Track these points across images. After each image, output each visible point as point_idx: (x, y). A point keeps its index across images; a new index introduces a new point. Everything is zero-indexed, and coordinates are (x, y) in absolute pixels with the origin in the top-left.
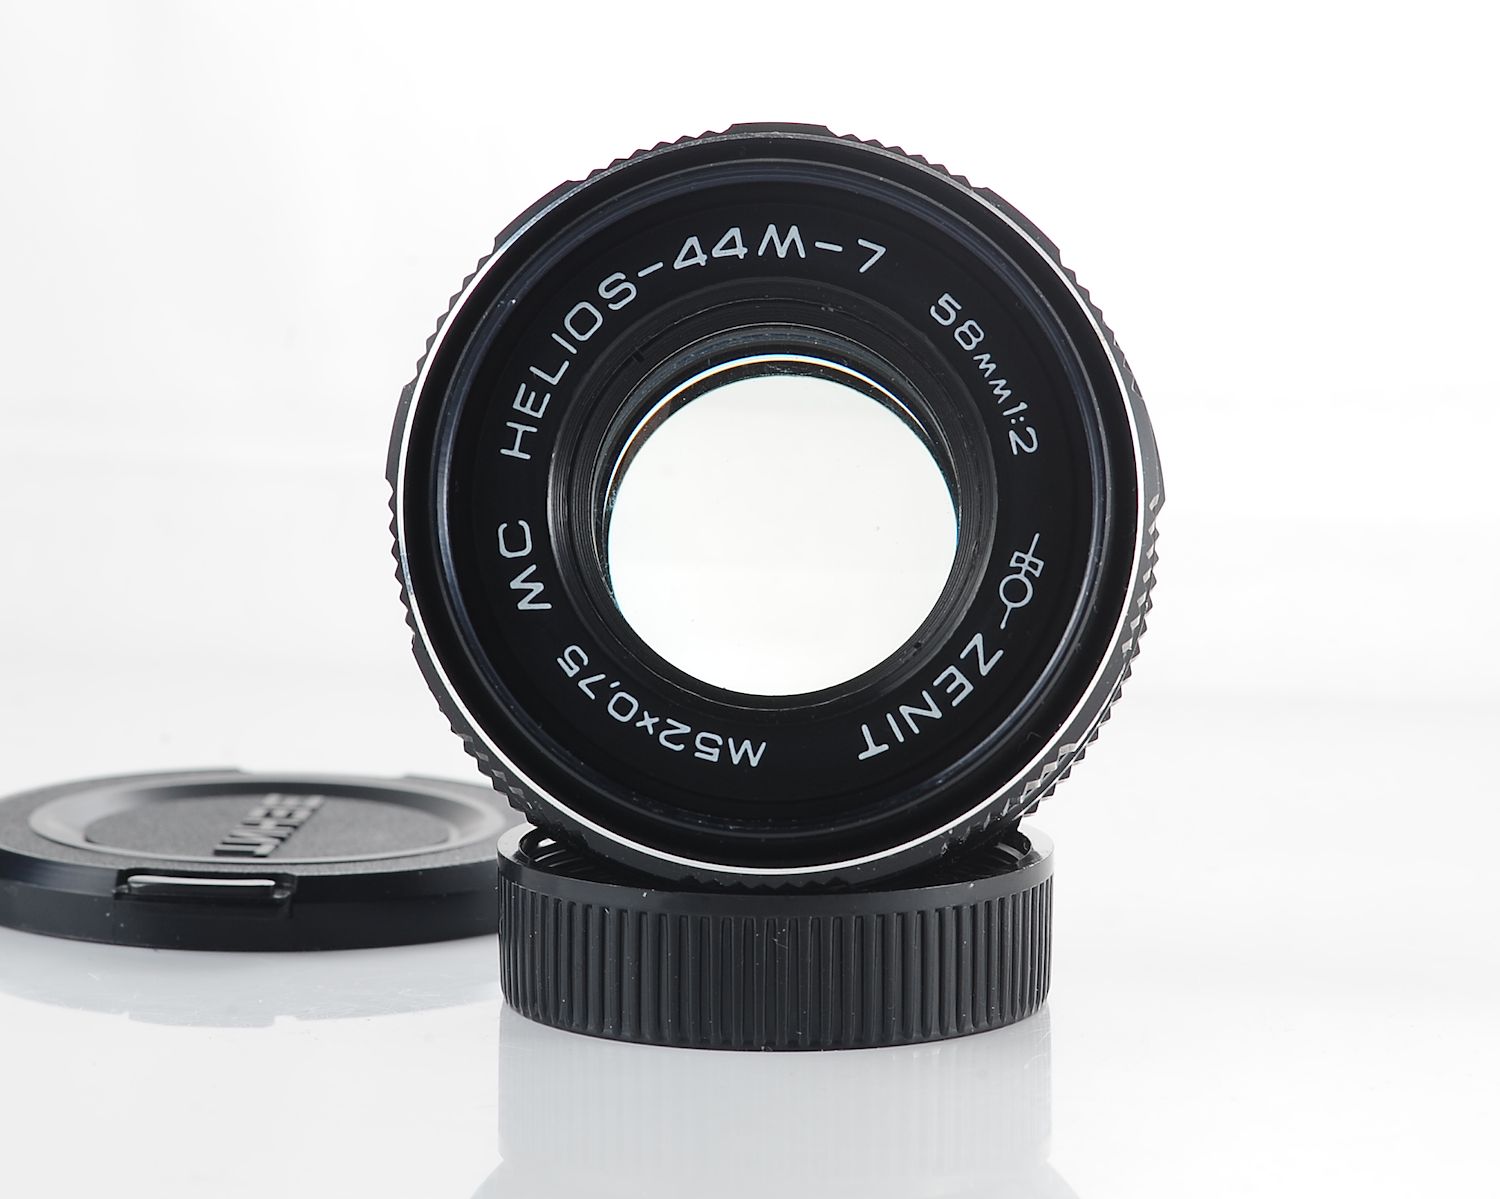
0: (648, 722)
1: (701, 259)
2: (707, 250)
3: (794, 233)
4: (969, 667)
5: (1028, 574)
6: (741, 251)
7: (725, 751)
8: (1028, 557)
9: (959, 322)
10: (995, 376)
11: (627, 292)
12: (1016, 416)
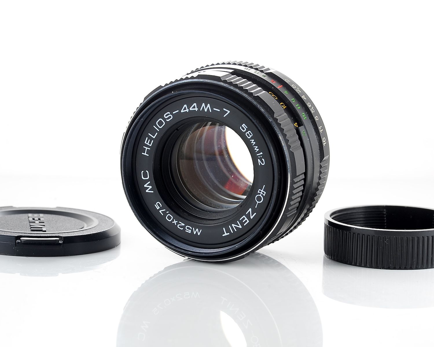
0: (175, 222)
1: (187, 110)
2: (189, 108)
3: (209, 105)
4: (248, 216)
5: (262, 195)
6: (196, 109)
7: (192, 231)
8: (262, 191)
9: (247, 131)
10: (255, 145)
11: (170, 117)
12: (260, 155)
